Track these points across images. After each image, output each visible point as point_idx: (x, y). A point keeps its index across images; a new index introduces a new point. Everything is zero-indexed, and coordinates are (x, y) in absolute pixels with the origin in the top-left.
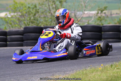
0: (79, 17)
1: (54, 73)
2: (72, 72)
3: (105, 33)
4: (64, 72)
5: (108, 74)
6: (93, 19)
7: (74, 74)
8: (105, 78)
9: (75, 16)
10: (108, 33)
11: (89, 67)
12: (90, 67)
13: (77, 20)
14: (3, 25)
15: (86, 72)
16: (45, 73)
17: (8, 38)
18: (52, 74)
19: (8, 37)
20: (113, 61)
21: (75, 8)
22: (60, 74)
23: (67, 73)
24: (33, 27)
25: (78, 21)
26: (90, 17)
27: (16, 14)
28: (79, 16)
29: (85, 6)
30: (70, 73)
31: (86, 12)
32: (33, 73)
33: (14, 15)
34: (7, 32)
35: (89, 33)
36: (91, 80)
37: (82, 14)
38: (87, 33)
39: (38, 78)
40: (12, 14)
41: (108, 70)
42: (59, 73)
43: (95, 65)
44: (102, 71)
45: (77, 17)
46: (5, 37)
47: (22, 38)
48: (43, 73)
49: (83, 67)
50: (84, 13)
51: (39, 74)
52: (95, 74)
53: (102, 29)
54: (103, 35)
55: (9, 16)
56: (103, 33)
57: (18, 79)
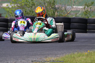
0: (69, 11)
1: (47, 55)
2: (62, 55)
3: (90, 24)
4: (56, 55)
5: (92, 58)
6: (80, 13)
7: (64, 57)
8: (90, 61)
9: (65, 9)
10: (92, 24)
11: (76, 52)
12: (77, 52)
13: (67, 12)
14: (5, 14)
16: (39, 55)
17: (9, 25)
18: (45, 56)
19: (9, 23)
21: (65, 3)
23: (58, 56)
24: (31, 16)
25: (68, 14)
27: (16, 5)
29: (74, 1)
30: (60, 56)
31: (74, 7)
32: (29, 55)
33: (15, 6)
34: (9, 20)
36: (78, 62)
37: (71, 8)
40: (13, 5)
41: (92, 56)
42: (51, 55)
43: (81, 50)
44: (87, 56)
45: (67, 10)
46: (6, 23)
49: (71, 52)
50: (73, 8)
51: (34, 55)
52: (81, 58)
53: (88, 21)
54: (88, 26)
55: (10, 7)
56: (88, 24)
57: (17, 58)
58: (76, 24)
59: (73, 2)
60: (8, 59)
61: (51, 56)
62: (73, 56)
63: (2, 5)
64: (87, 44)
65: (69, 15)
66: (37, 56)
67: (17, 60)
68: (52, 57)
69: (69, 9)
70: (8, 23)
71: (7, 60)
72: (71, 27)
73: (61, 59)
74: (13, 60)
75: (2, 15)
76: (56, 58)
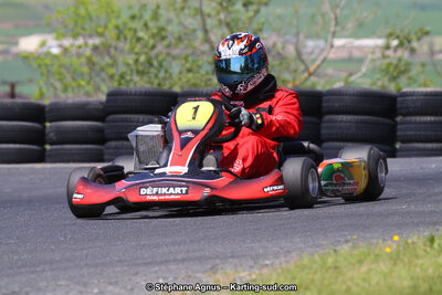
0: (314, 60)
1: (218, 261)
2: (283, 259)
3: (408, 118)
4: (256, 258)
5: (418, 269)
6: (364, 69)
7: (292, 267)
8: (407, 283)
9: (299, 54)
10: (418, 118)
11: (347, 241)
12: (350, 244)
13: (307, 69)
14: (30, 81)
15: (336, 261)
16: (183, 260)
17: (47, 131)
18: (209, 266)
19: (48, 124)
20: (435, 223)
21: (297, 27)
22: (241, 265)
23: (267, 262)
24: (143, 90)
25: (310, 74)
26: (352, 61)
27: (80, 41)
28: (313, 56)
29: (336, 18)
30: (277, 262)
31: (338, 42)
32: (138, 262)
33: (73, 45)
34: (47, 109)
35: (349, 118)
36: (354, 289)
37: (323, 50)
38: (340, 117)
39: (158, 278)
40: (67, 42)
41: (417, 256)
42: (236, 261)
43: (368, 235)
44: (395, 259)
45: (305, 57)
46: (36, 125)
47: (100, 130)
48: (175, 260)
49: (325, 242)
50: (332, 46)
51: (161, 263)
52: (370, 271)
53: (398, 105)
54: (399, 127)
55: (56, 51)
56: (399, 119)
57: (85, 280)
58: (345, 118)
59: (333, 23)
60: (42, 284)
61: (235, 266)
62: (330, 261)
63: (16, 44)
64: (394, 208)
65: (313, 79)
66: (173, 267)
67: (85, 285)
68: (239, 269)
69: (317, 51)
70: (45, 121)
71: (39, 289)
72: (323, 131)
73: (279, 275)
74: (68, 286)
75: (18, 90)
76: (258, 272)
